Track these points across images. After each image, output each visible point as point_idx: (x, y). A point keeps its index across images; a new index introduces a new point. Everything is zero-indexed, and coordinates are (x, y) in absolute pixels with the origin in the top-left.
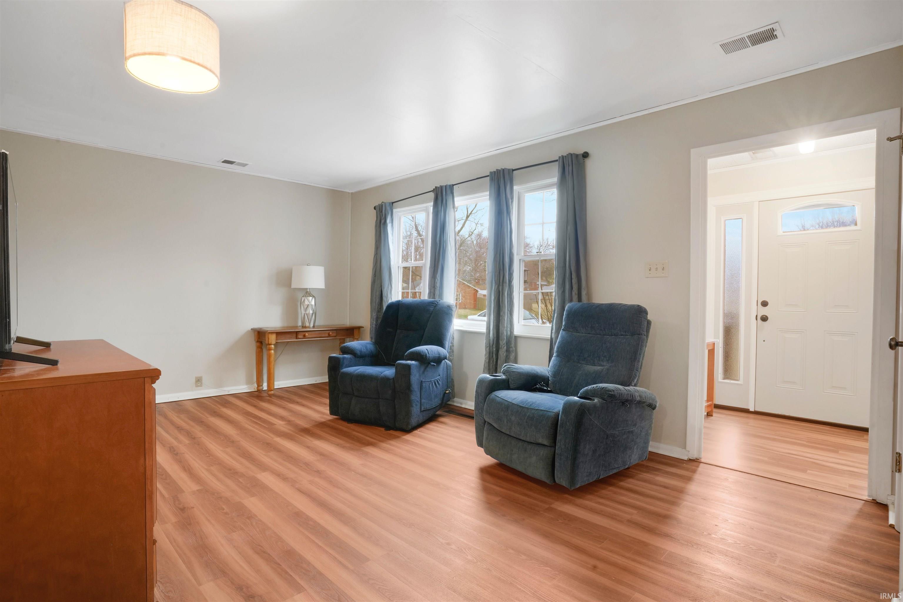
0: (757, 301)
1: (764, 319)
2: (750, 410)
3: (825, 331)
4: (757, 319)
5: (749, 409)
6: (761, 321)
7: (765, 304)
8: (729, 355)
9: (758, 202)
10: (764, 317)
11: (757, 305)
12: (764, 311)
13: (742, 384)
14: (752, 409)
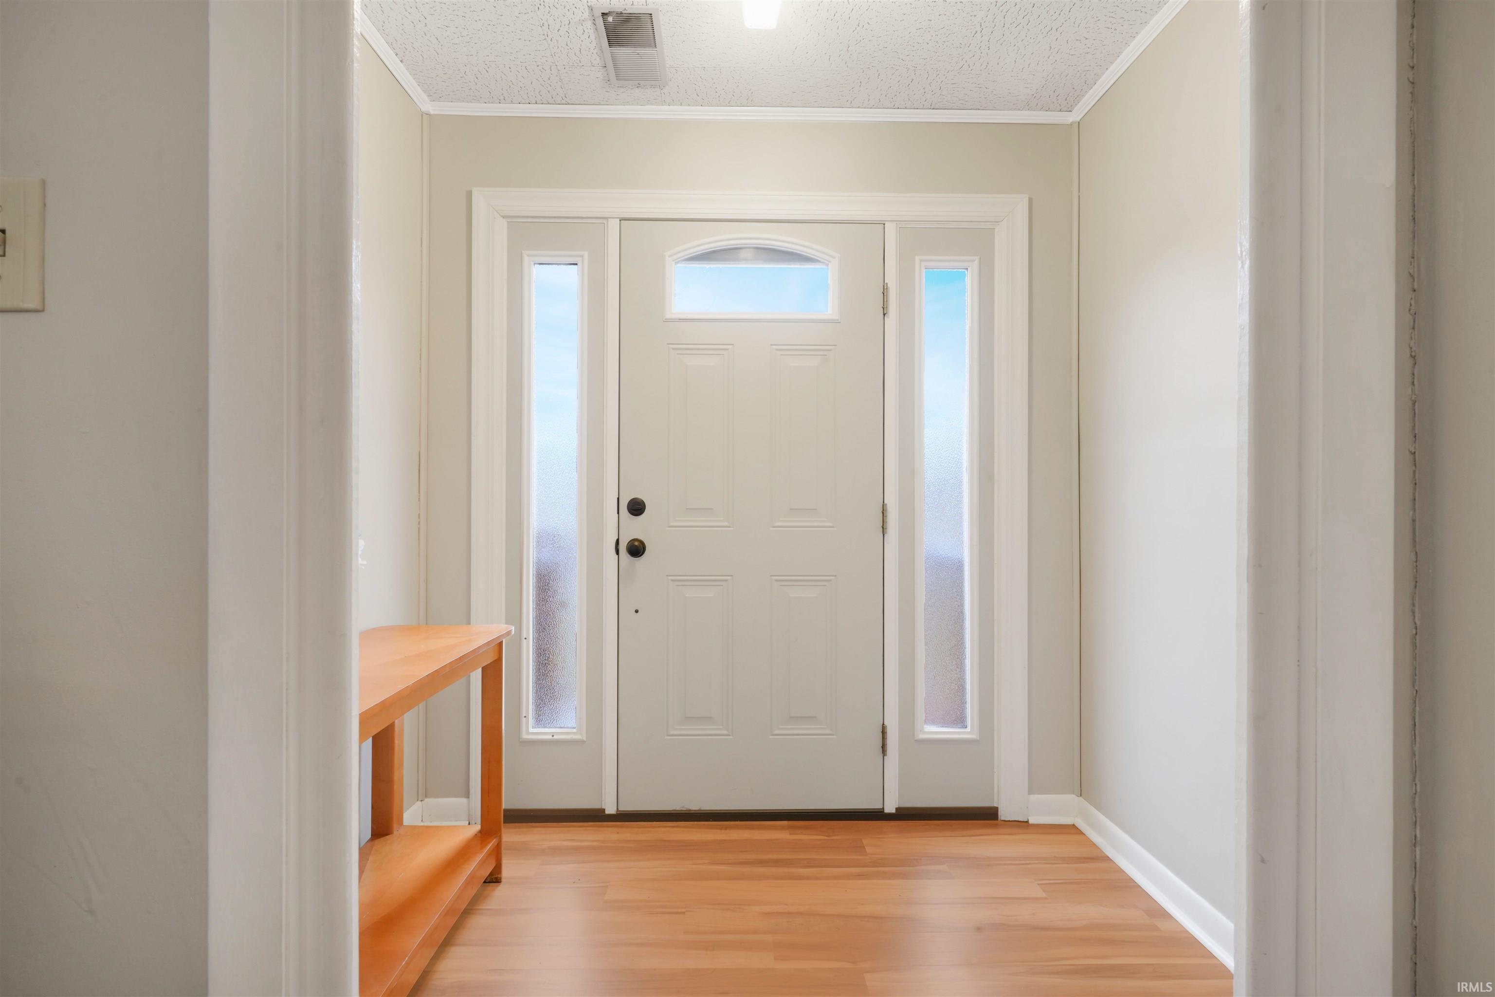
0: (618, 499)
1: (636, 549)
2: (607, 812)
3: (771, 576)
4: (617, 552)
5: (604, 810)
6: (629, 555)
7: (637, 508)
8: (548, 658)
9: (618, 220)
10: (636, 543)
11: (618, 513)
12: (635, 528)
13: (585, 739)
14: (611, 810)
